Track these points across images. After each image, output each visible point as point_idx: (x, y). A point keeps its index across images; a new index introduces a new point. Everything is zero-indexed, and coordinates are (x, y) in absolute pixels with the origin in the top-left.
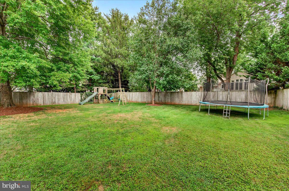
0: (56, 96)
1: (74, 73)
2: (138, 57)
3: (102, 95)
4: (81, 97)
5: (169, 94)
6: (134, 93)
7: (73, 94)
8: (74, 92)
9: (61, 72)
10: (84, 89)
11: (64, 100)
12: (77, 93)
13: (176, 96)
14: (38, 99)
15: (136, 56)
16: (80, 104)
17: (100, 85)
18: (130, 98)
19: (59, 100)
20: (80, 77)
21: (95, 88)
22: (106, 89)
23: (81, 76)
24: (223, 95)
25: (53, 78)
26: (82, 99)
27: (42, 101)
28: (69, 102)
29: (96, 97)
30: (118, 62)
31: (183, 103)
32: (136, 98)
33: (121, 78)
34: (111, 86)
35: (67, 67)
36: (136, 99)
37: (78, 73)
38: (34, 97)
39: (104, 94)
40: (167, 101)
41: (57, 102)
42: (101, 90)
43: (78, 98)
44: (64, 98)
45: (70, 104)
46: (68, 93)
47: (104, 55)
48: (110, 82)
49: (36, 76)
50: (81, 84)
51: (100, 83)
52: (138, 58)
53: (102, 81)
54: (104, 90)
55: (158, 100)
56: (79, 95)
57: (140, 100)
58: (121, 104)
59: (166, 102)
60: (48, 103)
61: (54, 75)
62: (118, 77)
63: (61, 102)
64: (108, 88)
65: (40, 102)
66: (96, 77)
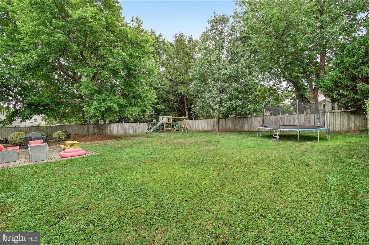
0: (127, 127)
1: (142, 107)
2: (199, 84)
3: (167, 124)
4: (148, 126)
5: (237, 120)
6: (200, 121)
7: (141, 124)
8: (142, 122)
9: (132, 107)
10: (150, 119)
11: (133, 130)
12: (145, 123)
13: (245, 122)
14: (114, 130)
15: (198, 84)
16: (147, 133)
17: (165, 114)
18: (196, 126)
19: (129, 130)
20: (146, 110)
21: (160, 117)
22: (171, 118)
23: (147, 108)
24: (300, 119)
25: (127, 112)
26: (149, 128)
27: (117, 131)
28: (138, 131)
29: (162, 126)
30: (182, 89)
31: (253, 129)
32: (202, 125)
33: (187, 105)
34: (177, 115)
35: (136, 102)
36: (202, 127)
37: (145, 106)
38: (111, 128)
39: (169, 122)
40: (235, 127)
41: (128, 132)
42: (166, 119)
43: (146, 128)
44: (133, 128)
45: (138, 133)
46: (137, 123)
47: (169, 83)
48: (176, 110)
49: (117, 112)
50: (147, 115)
51: (166, 112)
52: (200, 86)
53: (167, 110)
54: (168, 119)
55: (226, 127)
56: (146, 125)
57: (206, 128)
58: (184, 132)
59: (234, 129)
60: (121, 133)
61: (128, 110)
62: (184, 104)
63: (132, 132)
64: (172, 117)
65: (115, 132)
66: (162, 107)
